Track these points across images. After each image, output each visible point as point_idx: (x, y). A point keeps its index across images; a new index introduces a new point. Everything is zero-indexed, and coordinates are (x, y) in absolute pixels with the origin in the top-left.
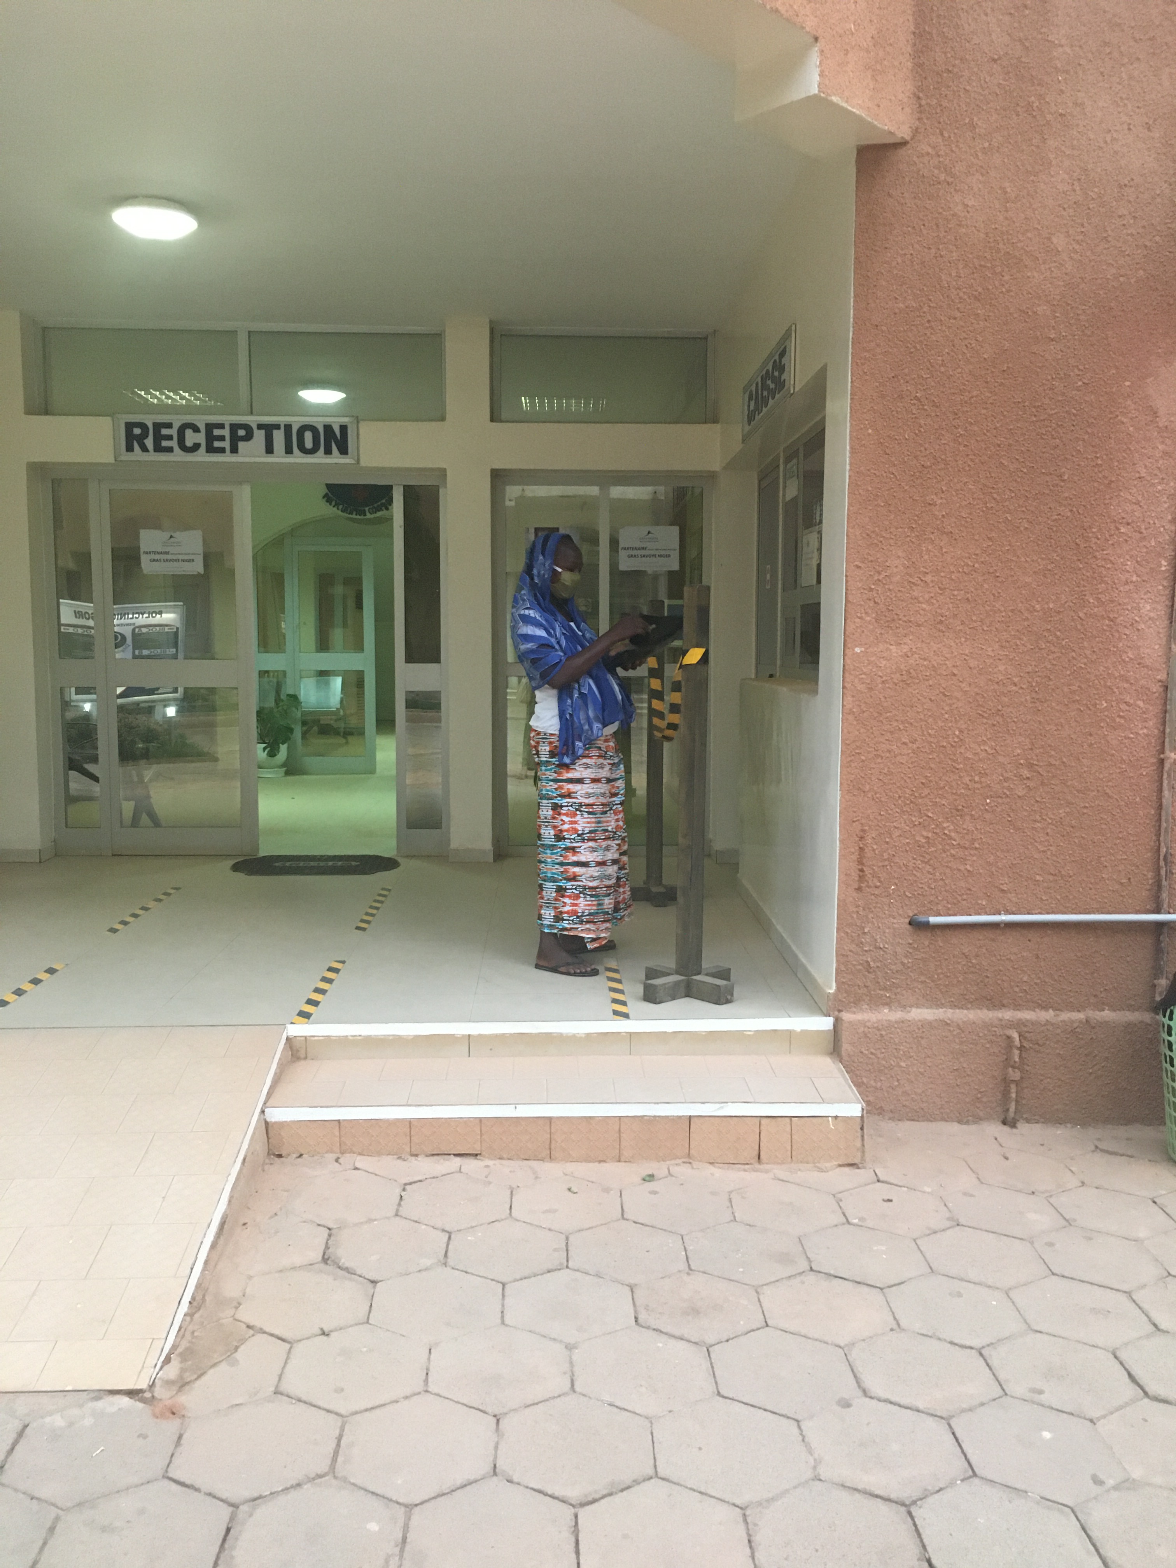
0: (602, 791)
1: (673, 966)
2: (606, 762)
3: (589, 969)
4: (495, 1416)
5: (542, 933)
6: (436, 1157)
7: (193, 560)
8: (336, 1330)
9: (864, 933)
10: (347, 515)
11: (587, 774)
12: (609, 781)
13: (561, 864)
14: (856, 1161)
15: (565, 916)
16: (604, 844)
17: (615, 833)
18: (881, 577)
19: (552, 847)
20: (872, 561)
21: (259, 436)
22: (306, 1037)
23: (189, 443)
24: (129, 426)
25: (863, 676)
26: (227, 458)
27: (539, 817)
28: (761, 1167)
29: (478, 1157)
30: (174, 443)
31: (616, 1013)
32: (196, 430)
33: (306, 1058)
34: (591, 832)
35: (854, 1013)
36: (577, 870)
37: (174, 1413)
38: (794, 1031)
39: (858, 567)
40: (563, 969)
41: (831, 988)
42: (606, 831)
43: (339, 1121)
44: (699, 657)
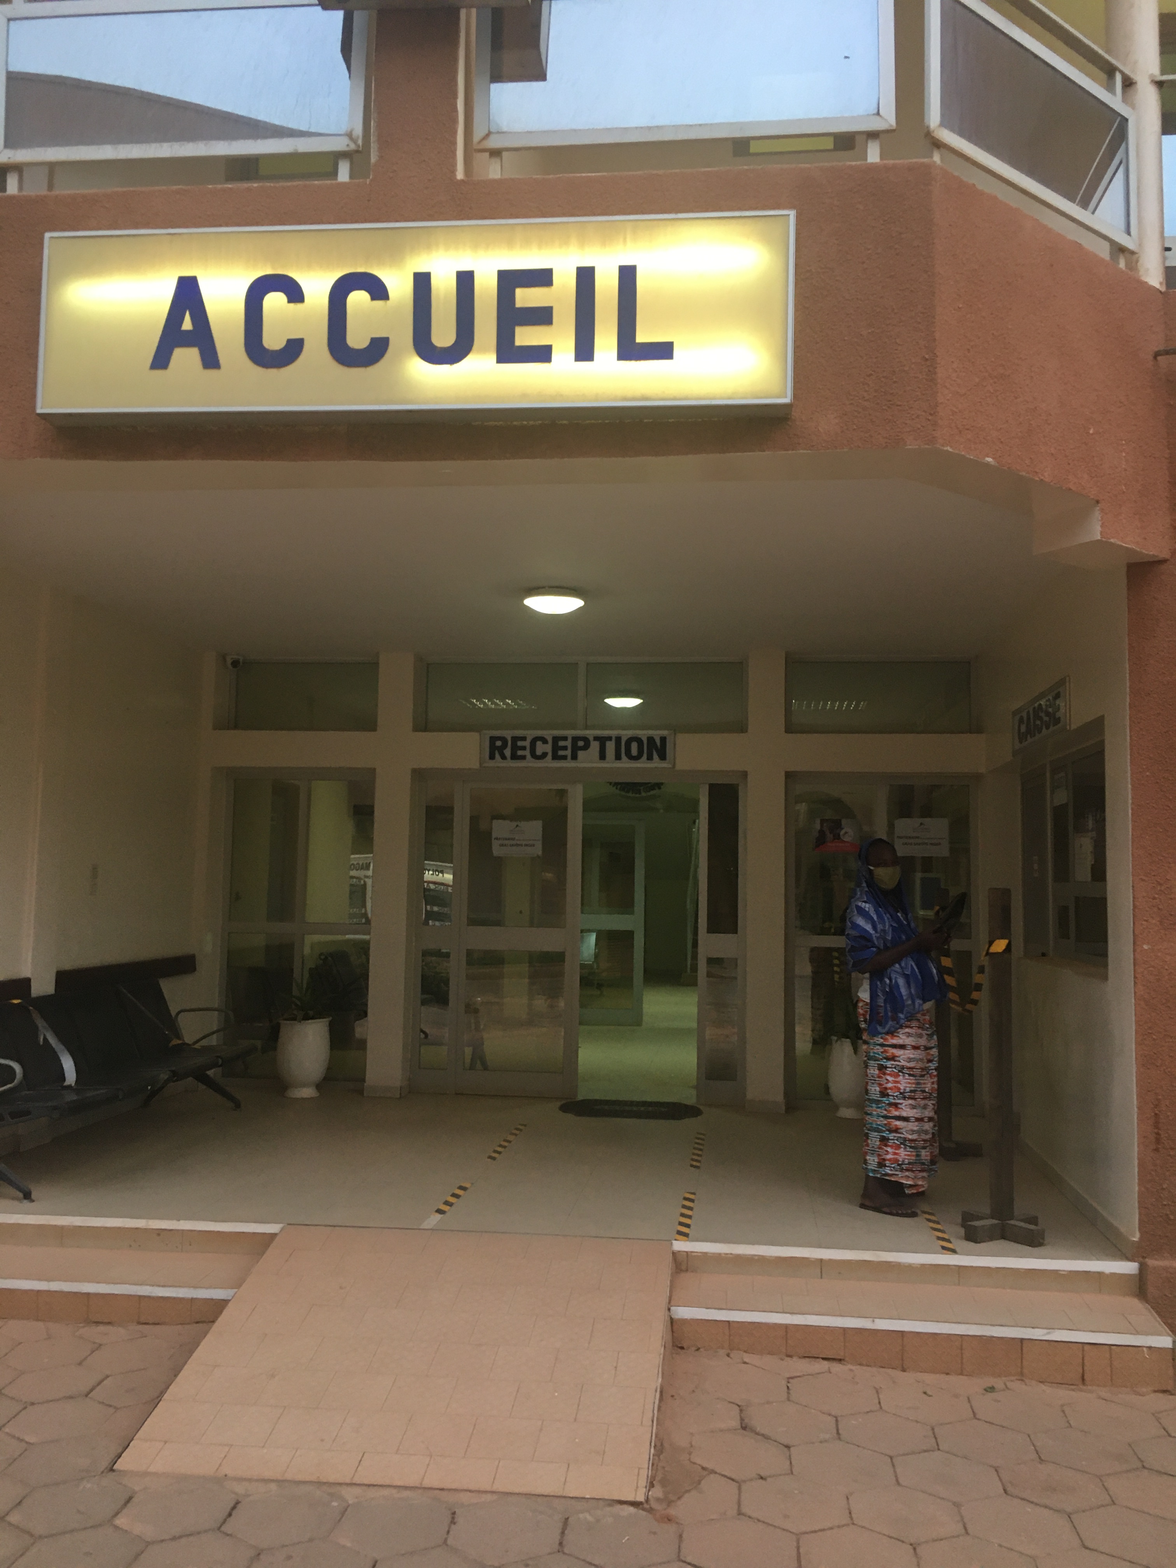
0: (921, 1057)
1: (987, 1211)
2: (924, 1032)
3: (910, 1211)
4: (911, 1545)
5: (868, 1176)
6: (807, 1359)
7: (534, 845)
8: (770, 1477)
9: (1163, 1189)
10: (623, 793)
11: (909, 1041)
12: (927, 1048)
13: (886, 1117)
14: (1169, 1388)
15: (887, 1163)
16: (923, 1102)
17: (931, 1094)
18: (1163, 888)
19: (878, 1102)
20: (1154, 876)
21: (595, 746)
22: (687, 1252)
23: (539, 752)
24: (493, 739)
25: (1151, 969)
26: (569, 764)
27: (867, 1076)
28: (1085, 1388)
29: (843, 1362)
30: (527, 753)
31: (943, 1248)
32: (545, 741)
33: (687, 1270)
34: (911, 1091)
35: (1156, 1259)
36: (898, 1123)
37: (669, 1520)
38: (1103, 1273)
39: (1143, 880)
40: (885, 1209)
41: (1134, 1237)
42: (924, 1091)
43: (728, 1322)
44: (1004, 947)
